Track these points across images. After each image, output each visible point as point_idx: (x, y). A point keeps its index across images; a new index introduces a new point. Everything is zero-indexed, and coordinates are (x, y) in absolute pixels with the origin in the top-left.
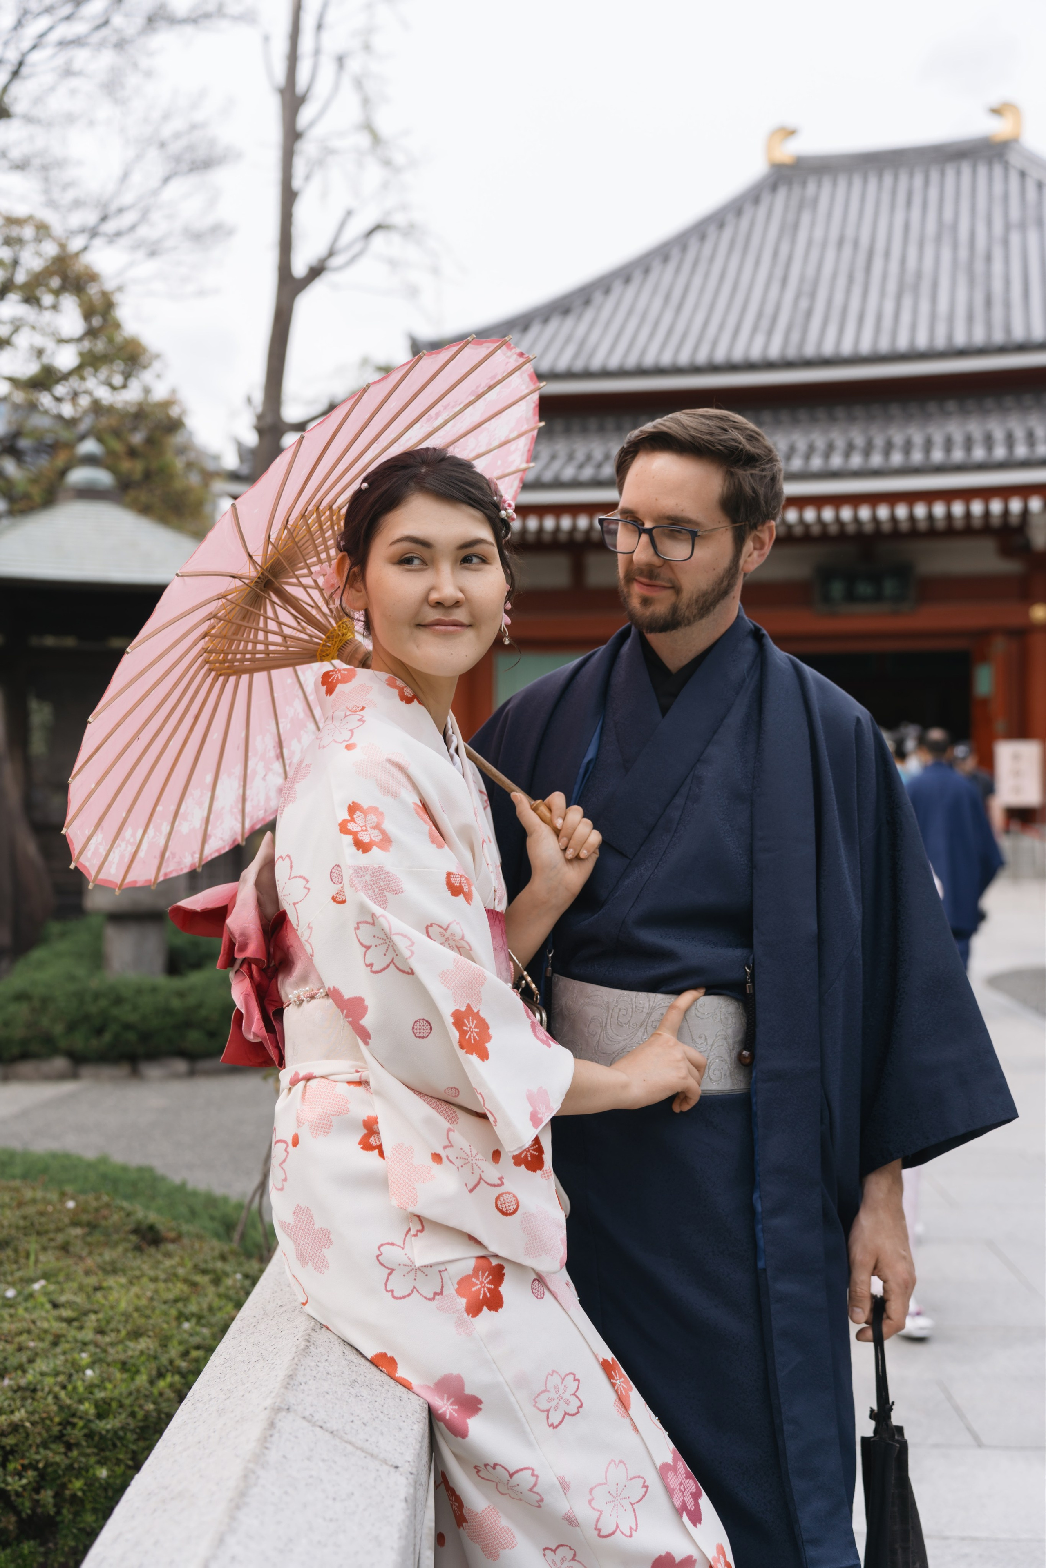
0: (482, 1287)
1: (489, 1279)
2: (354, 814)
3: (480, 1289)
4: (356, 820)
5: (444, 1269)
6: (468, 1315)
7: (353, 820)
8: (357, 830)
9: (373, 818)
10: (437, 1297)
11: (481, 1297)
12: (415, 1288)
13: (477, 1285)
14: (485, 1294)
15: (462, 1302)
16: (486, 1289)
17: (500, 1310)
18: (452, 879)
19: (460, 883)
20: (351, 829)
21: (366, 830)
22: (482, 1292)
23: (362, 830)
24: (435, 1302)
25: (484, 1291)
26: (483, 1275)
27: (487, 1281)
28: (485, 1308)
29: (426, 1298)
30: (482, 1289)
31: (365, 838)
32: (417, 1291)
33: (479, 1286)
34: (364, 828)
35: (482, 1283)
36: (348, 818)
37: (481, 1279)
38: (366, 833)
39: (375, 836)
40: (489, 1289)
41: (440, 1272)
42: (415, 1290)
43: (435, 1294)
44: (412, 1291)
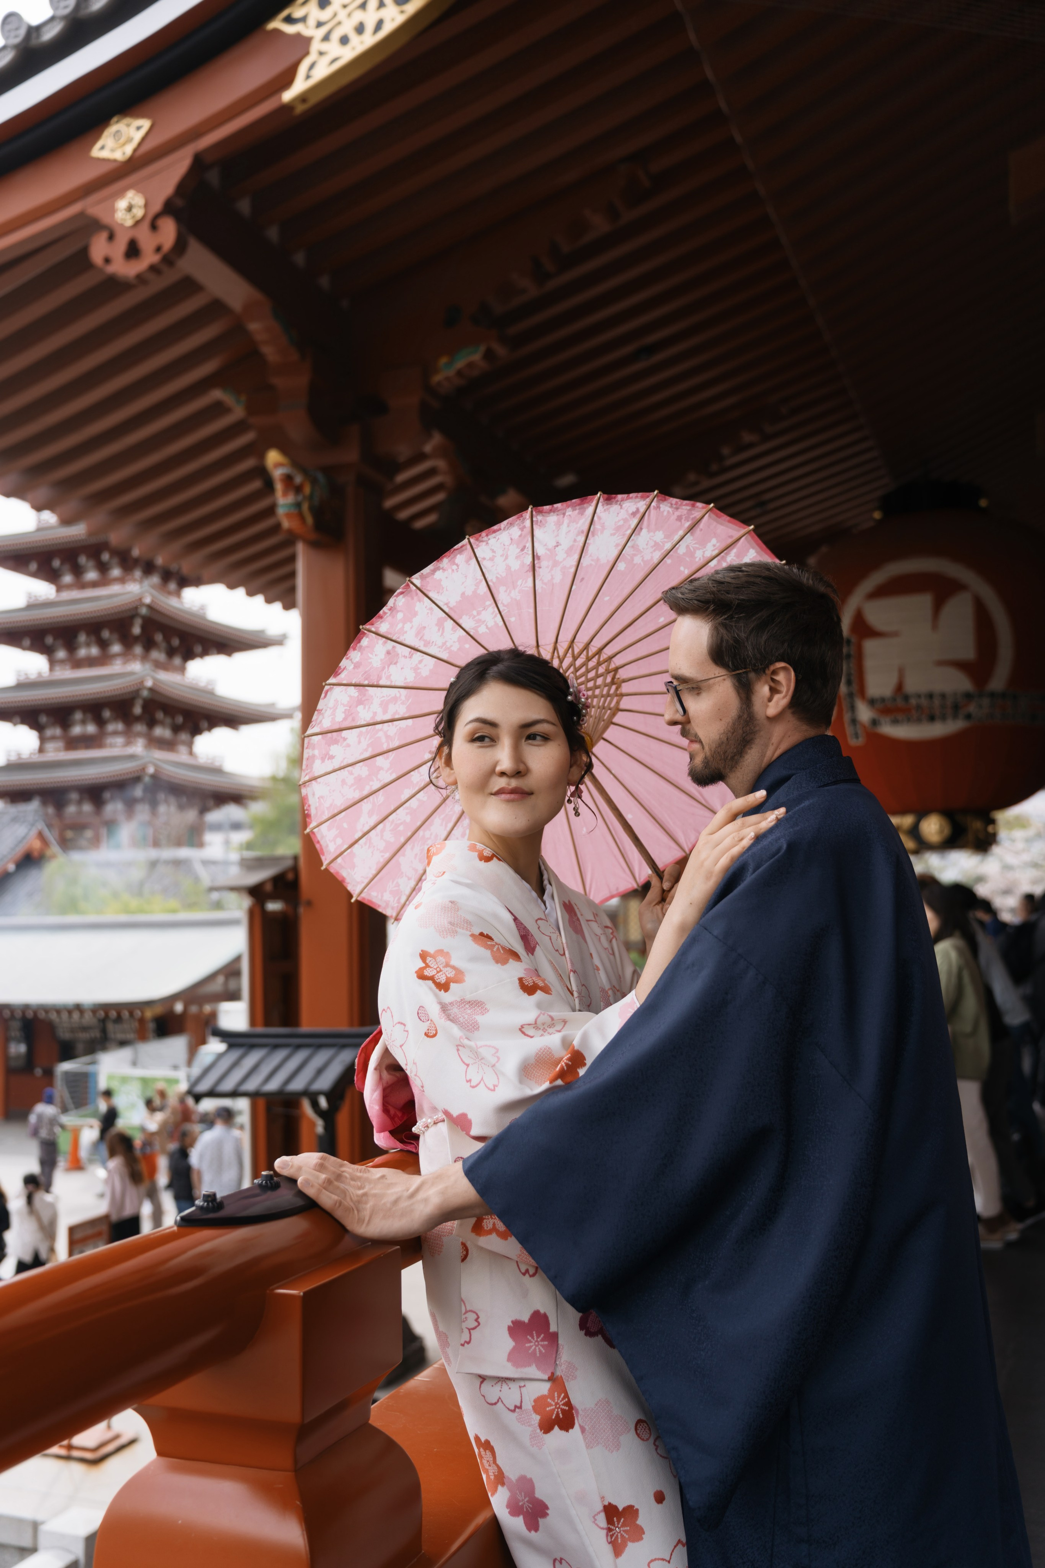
0: (556, 1408)
1: (565, 1401)
2: (426, 960)
3: (554, 1410)
4: (430, 964)
5: (523, 1385)
6: (541, 1431)
7: (427, 966)
8: (434, 974)
9: (441, 959)
10: (517, 1410)
11: (554, 1417)
12: (500, 1398)
13: (552, 1405)
14: (558, 1414)
15: (536, 1418)
16: (559, 1410)
17: (570, 1431)
18: (524, 982)
19: (534, 982)
20: (428, 975)
21: (441, 971)
22: (555, 1412)
23: (438, 972)
24: (515, 1414)
25: (558, 1412)
26: (559, 1397)
27: (563, 1402)
28: (556, 1428)
29: (508, 1409)
30: (556, 1410)
31: (442, 979)
32: (502, 1401)
33: (554, 1407)
34: (438, 969)
35: (557, 1404)
36: (423, 965)
37: (556, 1401)
38: (441, 973)
39: (450, 973)
40: (562, 1410)
41: (520, 1387)
42: (500, 1400)
43: (516, 1407)
44: (498, 1401)
